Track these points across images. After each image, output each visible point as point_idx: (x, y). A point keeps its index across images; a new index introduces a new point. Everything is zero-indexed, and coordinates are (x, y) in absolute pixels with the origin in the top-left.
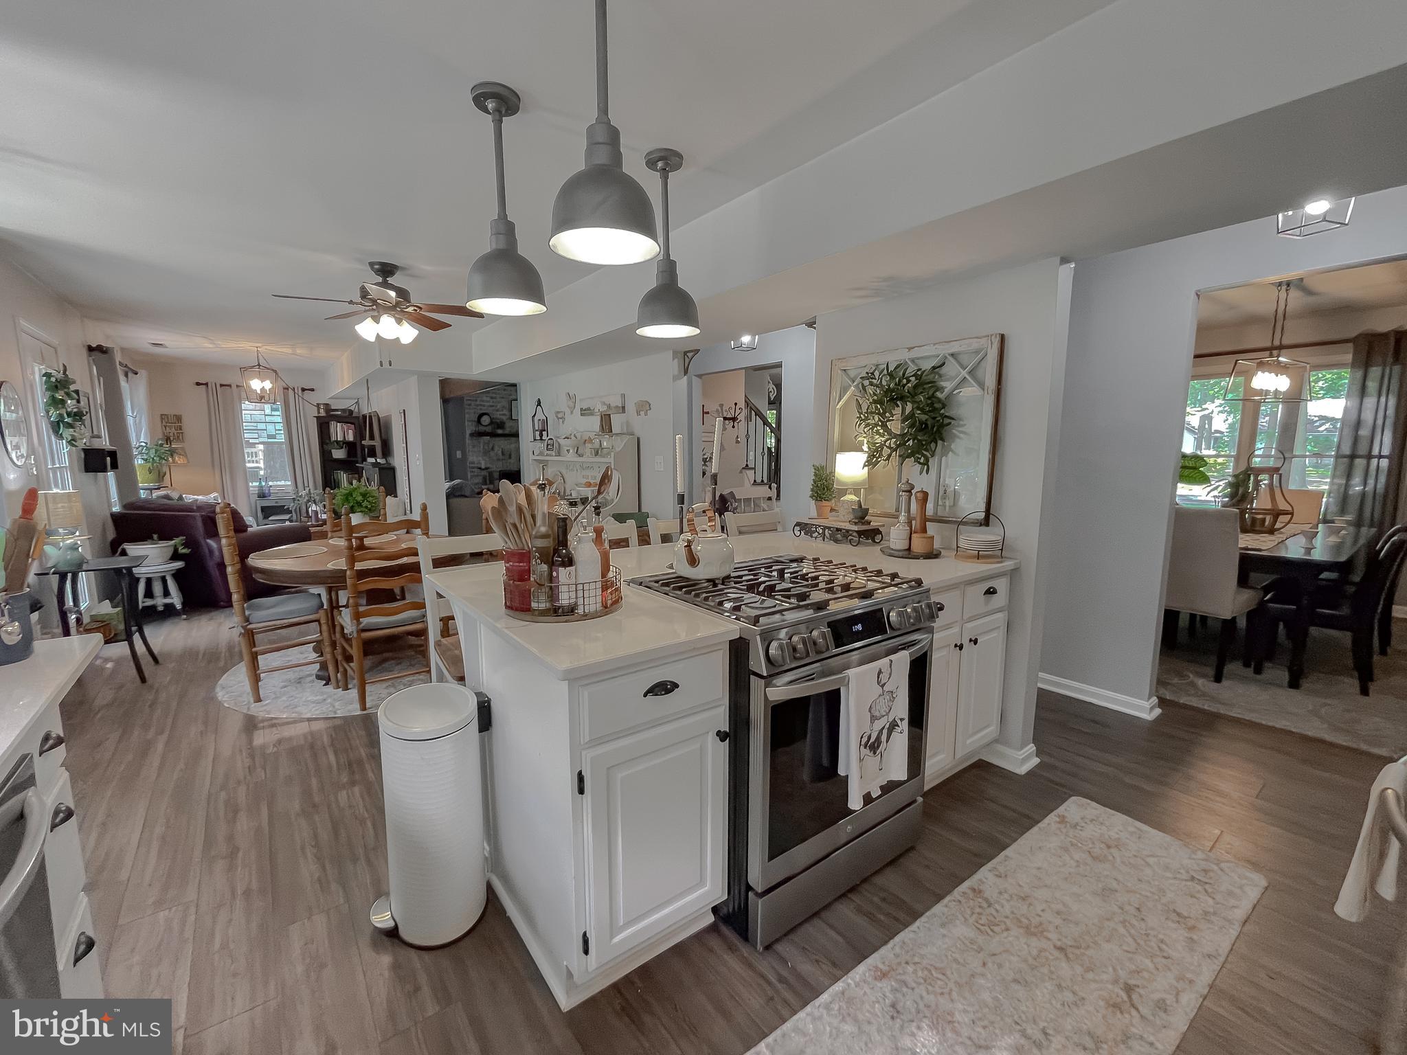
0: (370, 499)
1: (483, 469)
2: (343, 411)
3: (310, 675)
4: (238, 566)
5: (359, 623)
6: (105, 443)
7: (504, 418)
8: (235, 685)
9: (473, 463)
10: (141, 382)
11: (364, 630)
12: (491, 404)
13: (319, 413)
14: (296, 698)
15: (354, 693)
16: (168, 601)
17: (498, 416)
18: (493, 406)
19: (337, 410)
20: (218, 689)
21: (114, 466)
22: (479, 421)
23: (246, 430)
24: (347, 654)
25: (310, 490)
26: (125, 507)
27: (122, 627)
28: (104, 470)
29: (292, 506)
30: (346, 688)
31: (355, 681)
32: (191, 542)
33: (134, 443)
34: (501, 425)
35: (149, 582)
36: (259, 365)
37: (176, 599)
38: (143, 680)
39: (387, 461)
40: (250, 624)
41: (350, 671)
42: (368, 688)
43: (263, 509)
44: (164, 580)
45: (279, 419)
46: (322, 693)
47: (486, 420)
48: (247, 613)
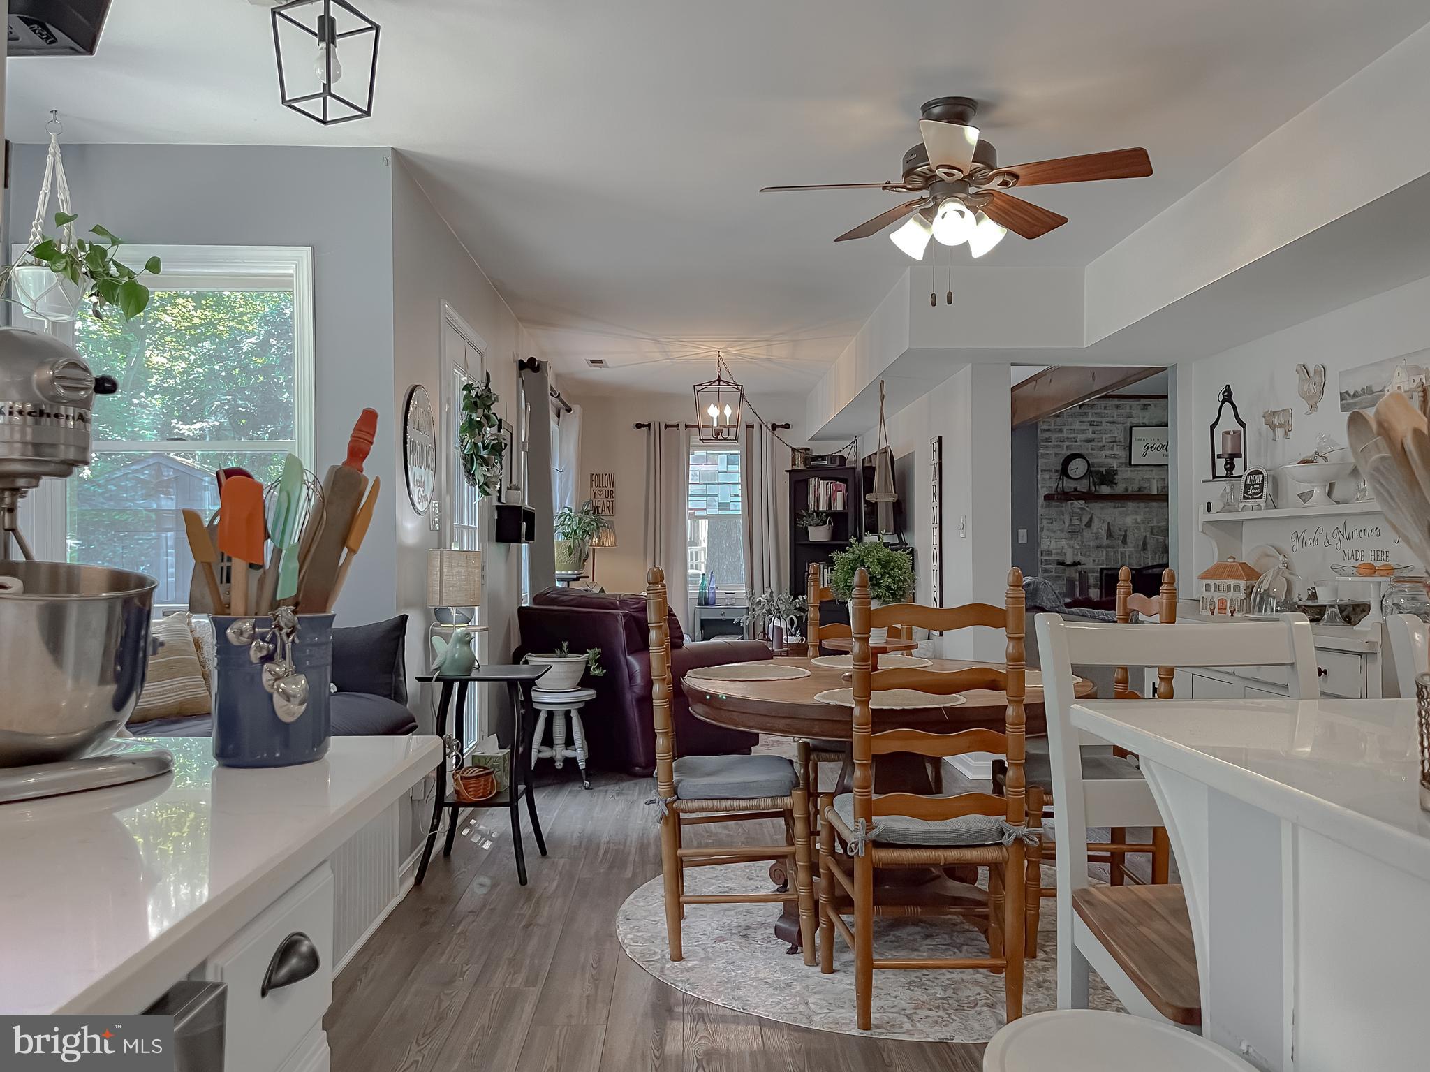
0: (896, 572)
1: (1068, 565)
2: (832, 458)
3: (763, 925)
4: (669, 688)
5: (870, 827)
6: (522, 499)
7: (1115, 464)
8: (644, 917)
9: (1050, 553)
10: (573, 421)
11: (878, 844)
12: (1091, 436)
13: (794, 464)
14: (740, 967)
15: (845, 982)
16: (569, 753)
17: (1103, 459)
18: (1093, 440)
19: (823, 458)
20: (619, 920)
21: (530, 536)
22: (1064, 472)
23: (692, 496)
24: (838, 893)
25: (772, 592)
26: (536, 599)
27: (507, 782)
28: (518, 541)
29: (743, 619)
30: (829, 970)
31: (850, 956)
32: (608, 660)
33: (557, 510)
34: (1108, 477)
35: (550, 715)
36: (719, 380)
37: (579, 753)
38: (523, 881)
39: (900, 539)
40: (678, 799)
41: (839, 929)
42: (878, 978)
43: (705, 623)
44: (567, 714)
45: (737, 478)
46: (785, 969)
47: (1078, 468)
48: (675, 779)
